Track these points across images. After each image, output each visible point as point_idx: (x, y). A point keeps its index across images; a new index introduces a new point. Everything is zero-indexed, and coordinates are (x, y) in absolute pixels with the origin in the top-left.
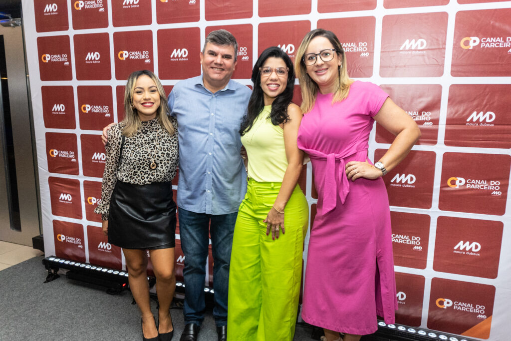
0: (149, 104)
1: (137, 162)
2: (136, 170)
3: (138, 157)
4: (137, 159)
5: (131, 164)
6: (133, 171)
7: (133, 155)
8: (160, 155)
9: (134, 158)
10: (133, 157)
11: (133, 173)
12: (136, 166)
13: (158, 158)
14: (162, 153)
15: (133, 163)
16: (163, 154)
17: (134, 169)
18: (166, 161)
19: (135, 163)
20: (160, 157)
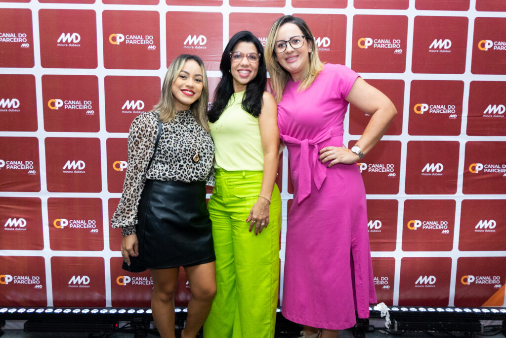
0: (190, 93)
1: (183, 152)
2: (182, 163)
3: (184, 147)
4: (183, 149)
5: (174, 155)
6: (179, 164)
7: (178, 145)
8: (204, 147)
9: (180, 148)
10: (178, 147)
11: (178, 167)
12: (181, 158)
13: (202, 150)
14: (206, 145)
15: (178, 154)
16: (206, 147)
17: (179, 161)
18: (209, 155)
19: (180, 155)
20: (204, 149)
